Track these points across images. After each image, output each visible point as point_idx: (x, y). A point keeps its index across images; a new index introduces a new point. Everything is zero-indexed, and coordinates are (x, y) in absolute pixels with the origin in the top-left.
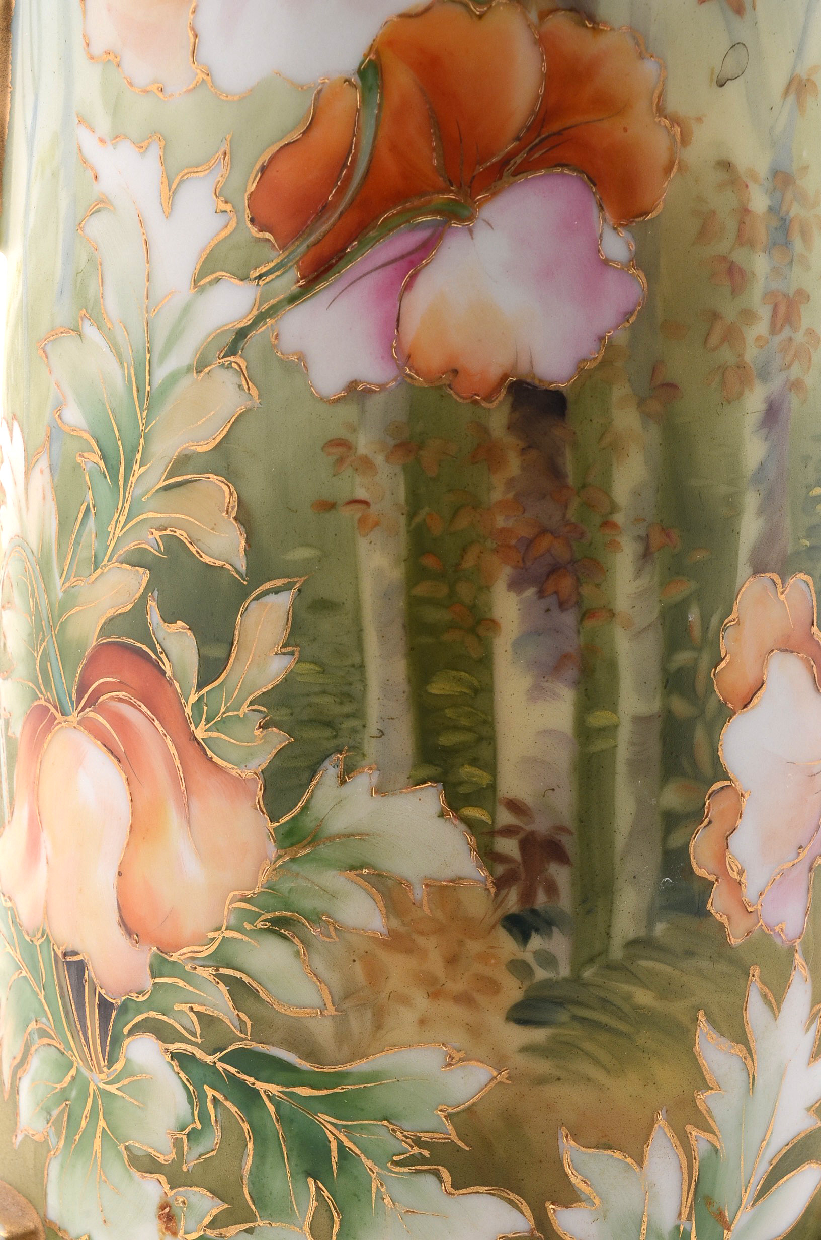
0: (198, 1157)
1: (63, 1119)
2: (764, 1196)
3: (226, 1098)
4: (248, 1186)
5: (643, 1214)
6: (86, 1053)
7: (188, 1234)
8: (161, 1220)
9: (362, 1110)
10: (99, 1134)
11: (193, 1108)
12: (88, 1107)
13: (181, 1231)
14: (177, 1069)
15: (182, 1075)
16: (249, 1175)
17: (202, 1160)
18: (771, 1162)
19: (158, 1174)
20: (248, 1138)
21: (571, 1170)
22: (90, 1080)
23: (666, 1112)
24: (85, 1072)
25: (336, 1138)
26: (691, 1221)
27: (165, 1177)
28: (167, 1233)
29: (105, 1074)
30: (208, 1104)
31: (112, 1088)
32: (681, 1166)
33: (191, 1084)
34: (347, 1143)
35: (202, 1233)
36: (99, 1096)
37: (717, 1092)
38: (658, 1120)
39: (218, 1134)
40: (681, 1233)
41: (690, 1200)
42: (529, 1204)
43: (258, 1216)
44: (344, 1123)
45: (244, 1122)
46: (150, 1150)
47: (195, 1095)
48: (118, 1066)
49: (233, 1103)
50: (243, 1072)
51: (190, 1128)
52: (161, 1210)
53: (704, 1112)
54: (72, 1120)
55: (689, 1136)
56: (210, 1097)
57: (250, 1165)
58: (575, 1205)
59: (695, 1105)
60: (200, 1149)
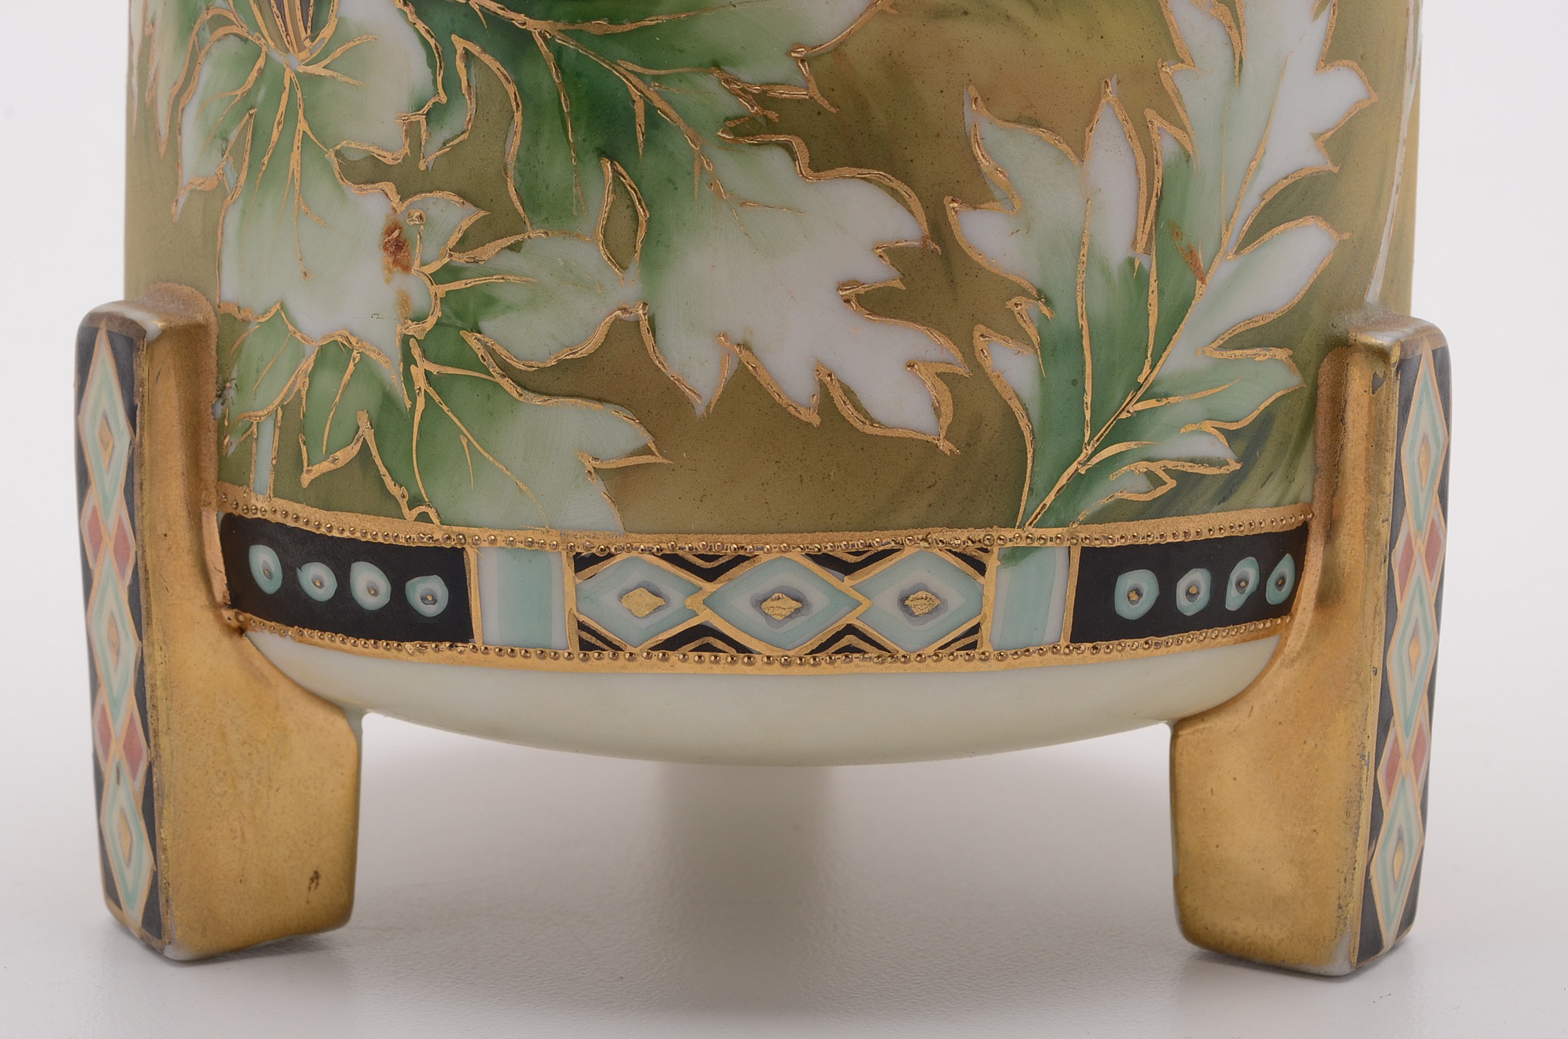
0: (441, 144)
1: (246, 137)
2: (1253, 244)
3: (484, 51)
4: (515, 180)
5: (1084, 232)
6: (280, 27)
7: (426, 265)
8: (387, 250)
9: (681, 51)
10: (297, 143)
11: (436, 73)
12: (282, 108)
13: (416, 261)
14: (412, 18)
15: (421, 26)
16: (516, 162)
17: (448, 149)
18: (1264, 195)
19: (383, 183)
20: (515, 107)
21: (980, 150)
22: (285, 66)
23: (1118, 83)
24: (278, 56)
25: (644, 97)
26: (1150, 255)
27: (393, 185)
28: (395, 270)
29: (308, 50)
30: (457, 63)
31: (317, 69)
32: (1137, 169)
33: (432, 37)
34: (658, 103)
35: (446, 260)
36: (299, 86)
37: (1189, 67)
38: (1106, 92)
39: (471, 106)
40: (1136, 270)
41: (1149, 223)
42: (920, 199)
43: (528, 223)
44: (655, 72)
45: (509, 82)
46: (371, 149)
47: (438, 53)
48: (326, 33)
49: (493, 56)
50: (508, 8)
51: (430, 104)
52: (387, 236)
53: (1170, 92)
54: (258, 134)
55: (1150, 125)
56: (460, 51)
57: (517, 148)
58: (986, 205)
59: (1159, 81)
60: (446, 134)
